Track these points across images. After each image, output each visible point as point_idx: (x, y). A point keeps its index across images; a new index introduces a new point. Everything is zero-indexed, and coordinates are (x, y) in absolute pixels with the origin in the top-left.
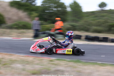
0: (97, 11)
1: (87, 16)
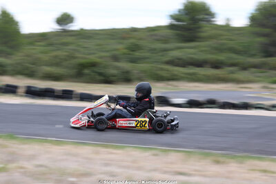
0: (52, 32)
1: (31, 44)
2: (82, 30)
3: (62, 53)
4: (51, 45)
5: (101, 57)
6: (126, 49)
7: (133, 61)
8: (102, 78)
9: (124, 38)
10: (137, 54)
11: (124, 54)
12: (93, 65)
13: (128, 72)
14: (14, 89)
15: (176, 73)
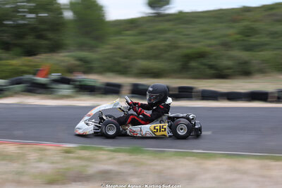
0: (143, 17)
1: (119, 33)
2: (181, 13)
3: (160, 43)
4: (142, 33)
5: (210, 46)
6: (239, 33)
7: (249, 48)
9: (234, 21)
10: (253, 40)
11: (237, 40)
12: (201, 55)
13: (246, 63)
14: (117, 88)
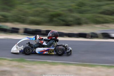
1: (21, 4)
3: (40, 9)
4: (32, 4)
5: (63, 11)
7: (81, 12)
8: (64, 23)
10: (83, 8)
11: (76, 8)
12: (59, 15)
13: (79, 19)
14: (17, 30)
15: (107, 19)
